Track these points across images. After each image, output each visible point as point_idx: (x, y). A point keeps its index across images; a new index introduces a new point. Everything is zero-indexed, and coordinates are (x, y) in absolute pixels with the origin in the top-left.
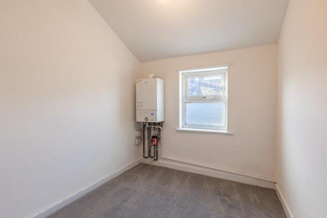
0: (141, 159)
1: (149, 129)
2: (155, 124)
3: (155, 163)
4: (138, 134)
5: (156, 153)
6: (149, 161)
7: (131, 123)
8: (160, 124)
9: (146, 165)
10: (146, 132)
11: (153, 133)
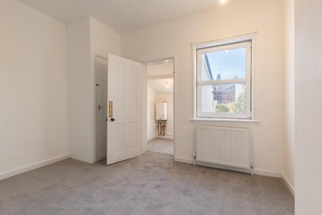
0: (157, 136)
1: (161, 123)
2: (163, 121)
3: (164, 137)
4: (156, 125)
5: (164, 133)
6: (160, 136)
7: (154, 120)
8: (166, 121)
9: (159, 138)
10: (159, 124)
11: (162, 125)
